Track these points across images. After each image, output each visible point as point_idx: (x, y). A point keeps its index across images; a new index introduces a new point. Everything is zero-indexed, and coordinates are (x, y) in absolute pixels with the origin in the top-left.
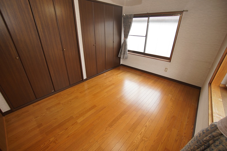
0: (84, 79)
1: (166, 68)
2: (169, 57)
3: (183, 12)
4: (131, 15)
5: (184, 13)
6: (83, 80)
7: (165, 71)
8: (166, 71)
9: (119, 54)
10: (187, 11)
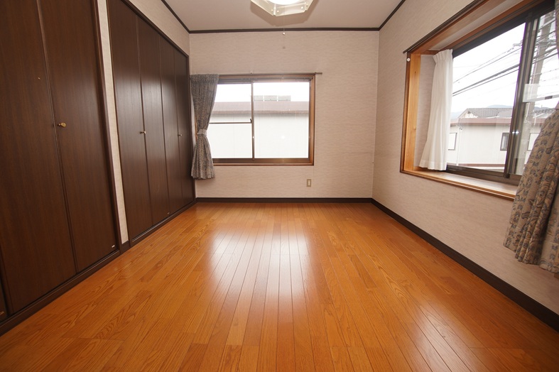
0: (123, 242)
1: (308, 180)
2: (307, 157)
3: (314, 74)
4: (213, 76)
5: (317, 76)
6: (120, 249)
7: (308, 186)
8: (310, 186)
9: (193, 169)
10: (321, 73)
